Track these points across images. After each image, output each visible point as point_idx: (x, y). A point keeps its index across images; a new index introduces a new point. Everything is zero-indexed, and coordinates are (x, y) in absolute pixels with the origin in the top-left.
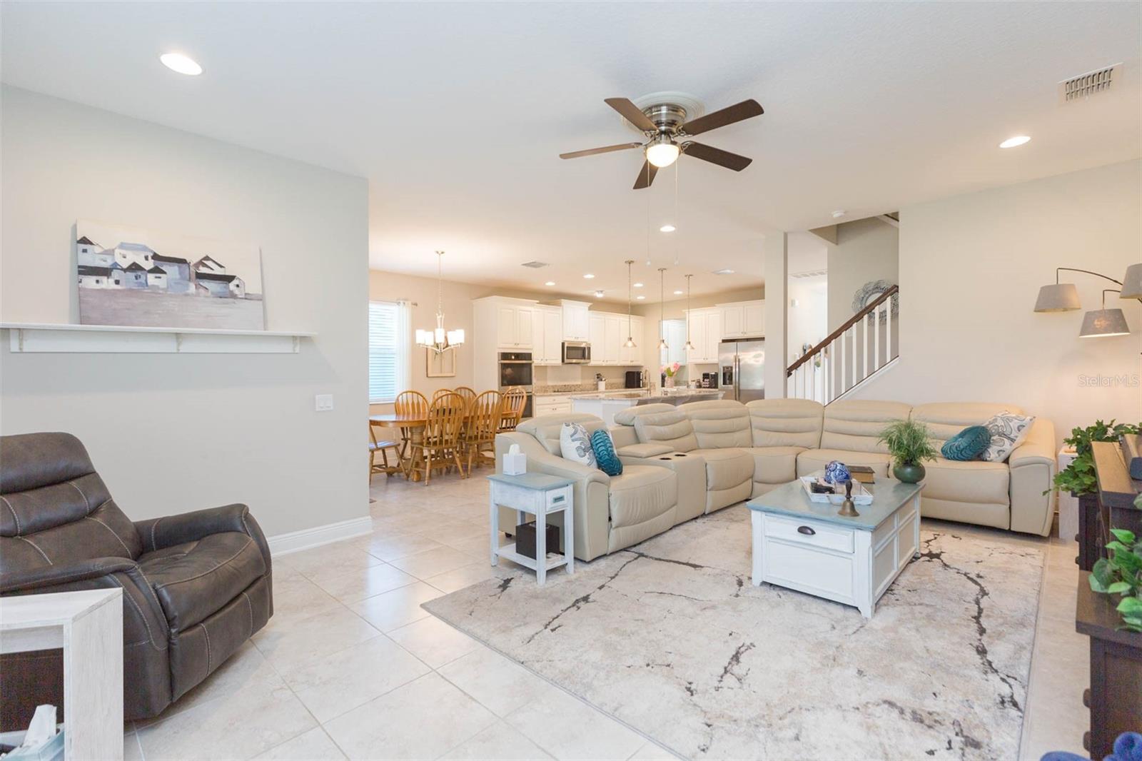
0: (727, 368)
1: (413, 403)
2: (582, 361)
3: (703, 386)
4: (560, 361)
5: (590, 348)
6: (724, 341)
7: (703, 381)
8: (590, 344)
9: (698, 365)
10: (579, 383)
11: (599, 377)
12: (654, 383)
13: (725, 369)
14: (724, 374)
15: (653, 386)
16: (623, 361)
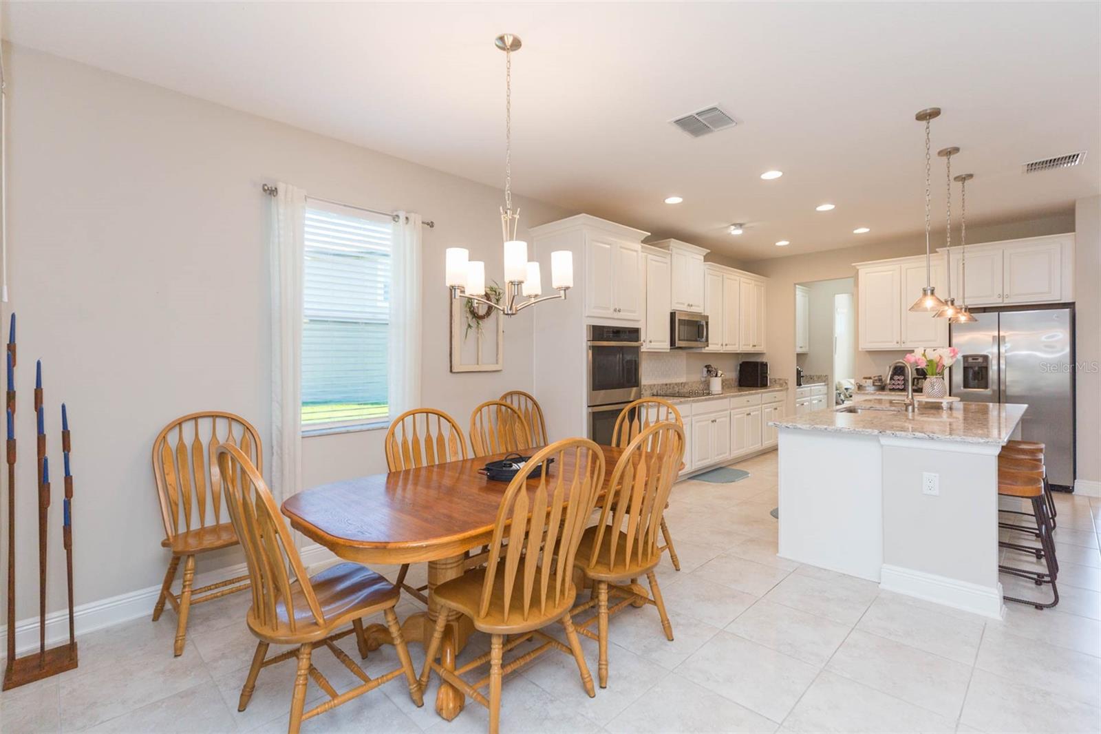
0: (975, 357)
1: (429, 439)
2: (697, 344)
3: (890, 387)
4: (667, 345)
5: (707, 322)
7: (892, 378)
8: (708, 316)
12: (785, 380)
13: (970, 360)
14: (965, 369)
15: (784, 384)
16: (744, 345)
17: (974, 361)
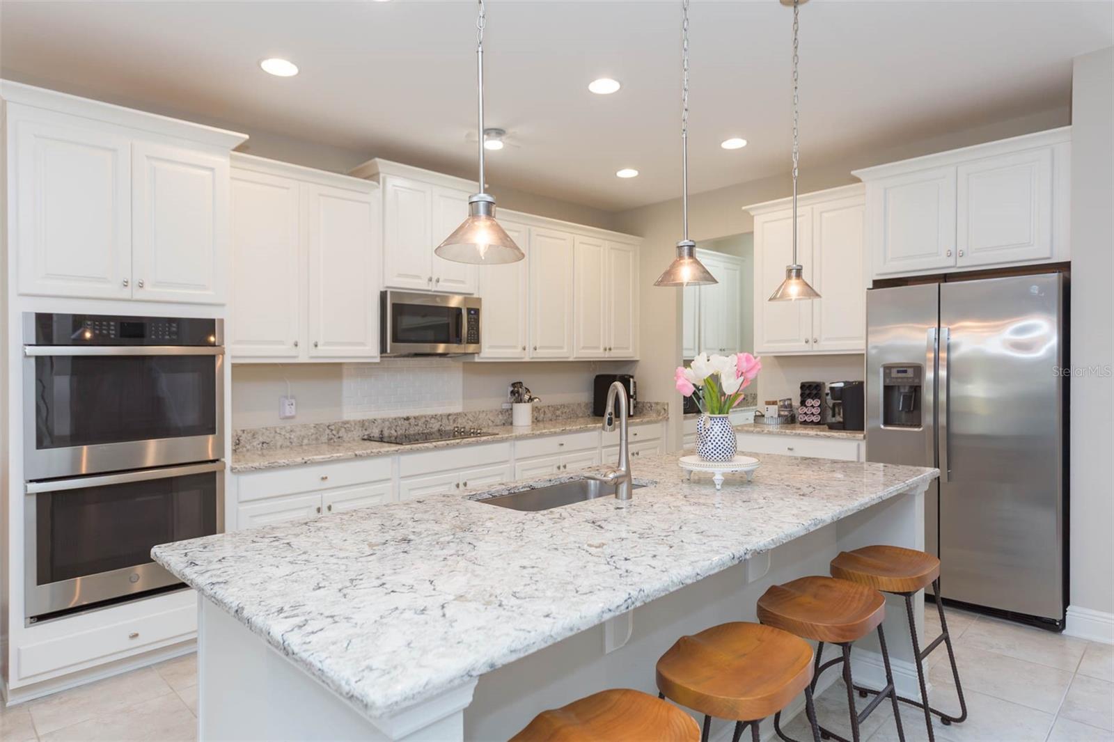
0: (902, 369)
2: (454, 348)
3: (801, 418)
4: (373, 349)
5: (477, 312)
6: (878, 284)
7: (803, 403)
8: (479, 300)
9: (785, 360)
10: (457, 408)
11: (517, 393)
12: (664, 404)
13: (894, 374)
14: (888, 389)
15: (663, 411)
16: (583, 348)
17: (900, 375)
